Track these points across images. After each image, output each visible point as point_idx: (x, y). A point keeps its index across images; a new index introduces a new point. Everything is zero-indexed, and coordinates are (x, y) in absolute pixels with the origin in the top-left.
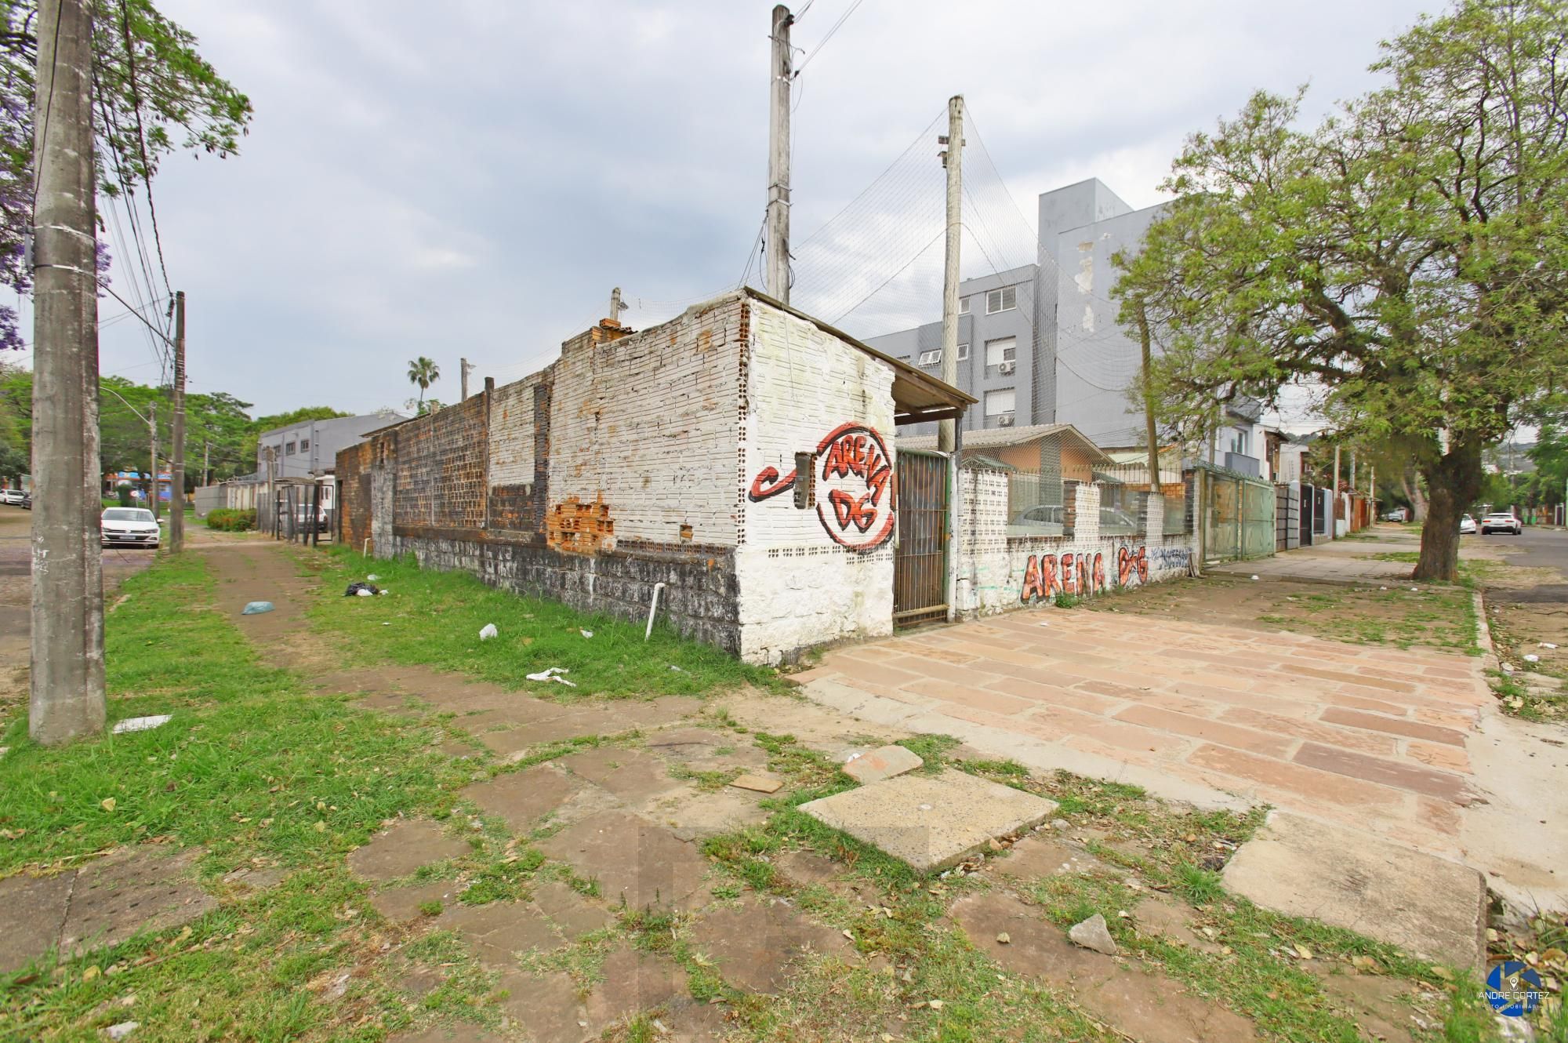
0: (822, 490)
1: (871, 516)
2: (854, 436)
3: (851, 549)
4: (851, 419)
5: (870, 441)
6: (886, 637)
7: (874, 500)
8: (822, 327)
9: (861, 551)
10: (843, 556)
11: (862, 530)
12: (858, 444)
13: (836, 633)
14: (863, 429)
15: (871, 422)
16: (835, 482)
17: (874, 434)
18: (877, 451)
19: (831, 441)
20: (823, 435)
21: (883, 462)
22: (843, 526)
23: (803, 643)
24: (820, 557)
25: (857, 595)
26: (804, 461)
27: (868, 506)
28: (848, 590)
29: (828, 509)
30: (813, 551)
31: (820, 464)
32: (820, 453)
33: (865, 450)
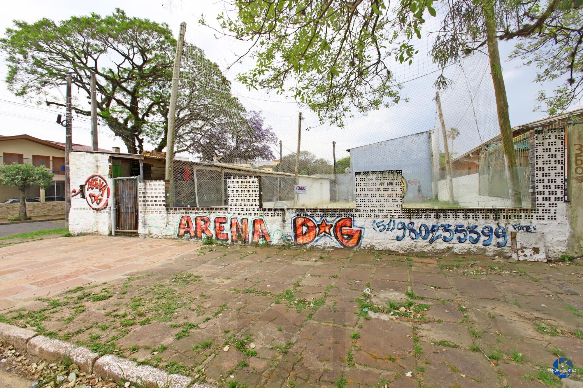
0: (87, 194)
1: (101, 200)
2: (94, 178)
3: (94, 209)
4: (93, 174)
5: (99, 179)
6: (105, 235)
7: (102, 195)
8: (86, 152)
9: (97, 210)
10: (92, 211)
11: (98, 204)
12: (96, 180)
13: (90, 231)
14: (96, 176)
15: (100, 173)
16: (91, 191)
17: (100, 176)
18: (102, 181)
19: (88, 181)
20: (86, 179)
21: (105, 184)
22: (92, 203)
23: (83, 232)
24: (85, 211)
25: (97, 222)
26: (82, 187)
27: (100, 197)
28: (94, 220)
29: (89, 198)
30: (84, 209)
31: (86, 187)
32: (86, 184)
33: (98, 182)
